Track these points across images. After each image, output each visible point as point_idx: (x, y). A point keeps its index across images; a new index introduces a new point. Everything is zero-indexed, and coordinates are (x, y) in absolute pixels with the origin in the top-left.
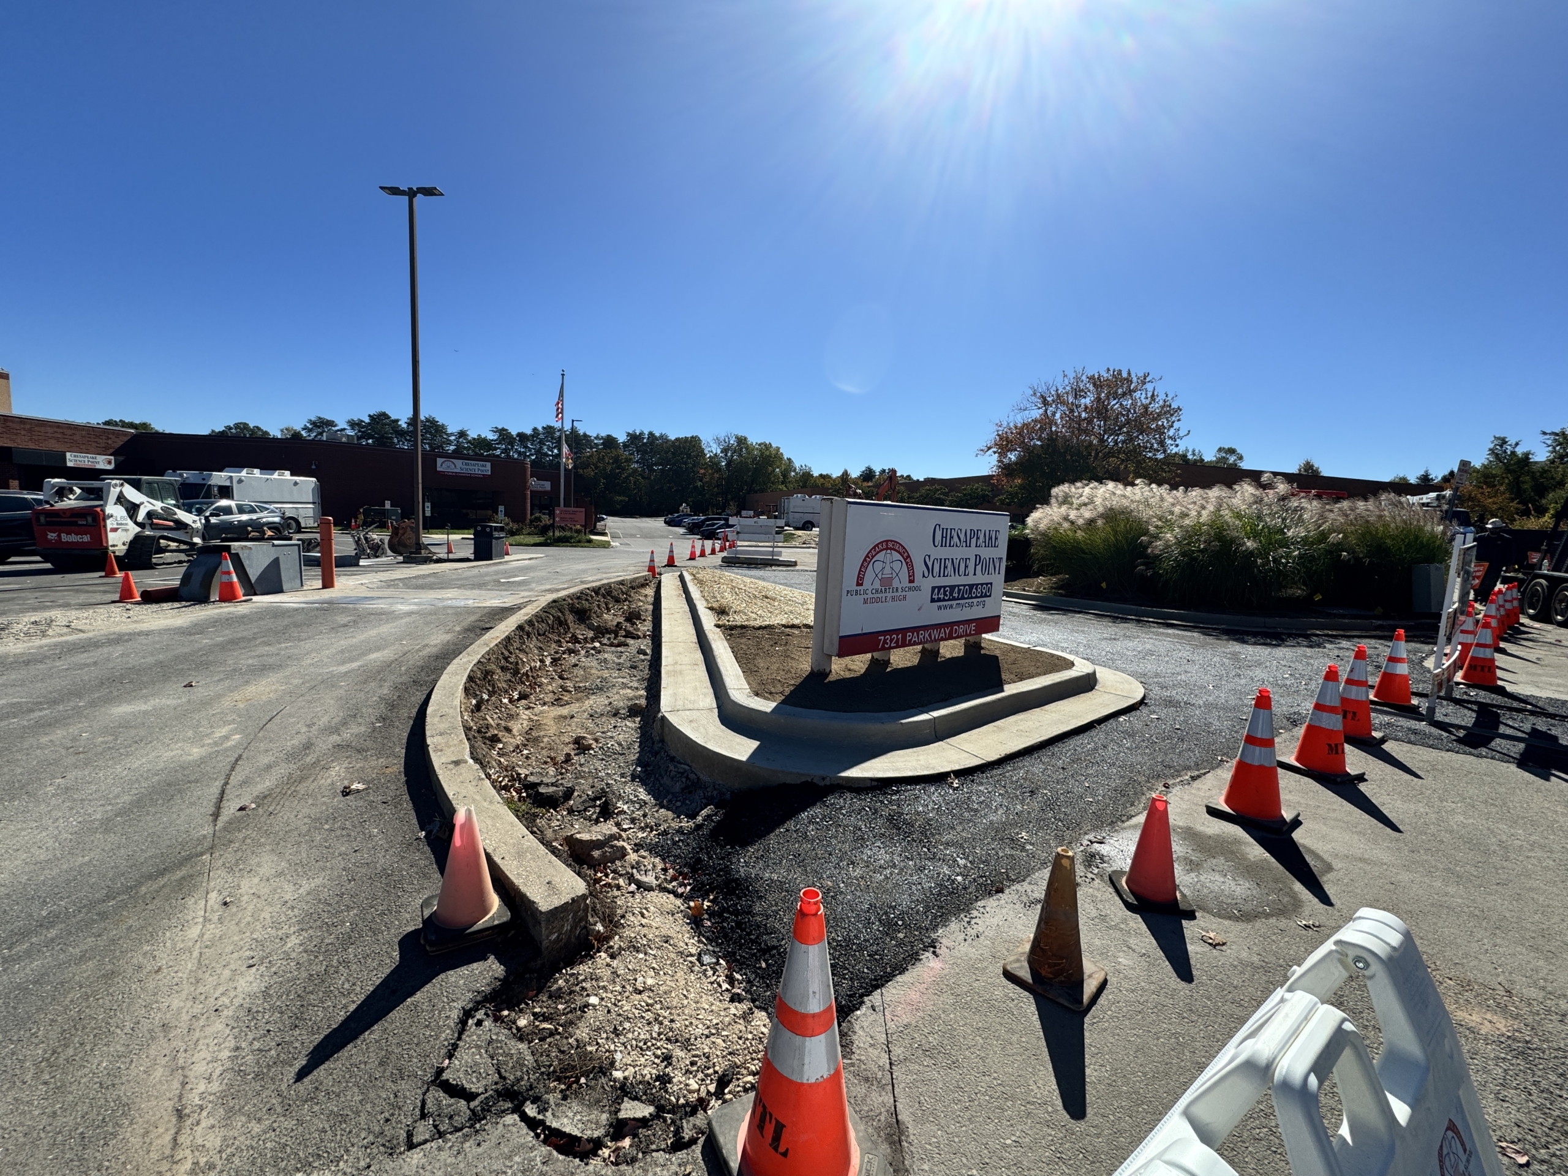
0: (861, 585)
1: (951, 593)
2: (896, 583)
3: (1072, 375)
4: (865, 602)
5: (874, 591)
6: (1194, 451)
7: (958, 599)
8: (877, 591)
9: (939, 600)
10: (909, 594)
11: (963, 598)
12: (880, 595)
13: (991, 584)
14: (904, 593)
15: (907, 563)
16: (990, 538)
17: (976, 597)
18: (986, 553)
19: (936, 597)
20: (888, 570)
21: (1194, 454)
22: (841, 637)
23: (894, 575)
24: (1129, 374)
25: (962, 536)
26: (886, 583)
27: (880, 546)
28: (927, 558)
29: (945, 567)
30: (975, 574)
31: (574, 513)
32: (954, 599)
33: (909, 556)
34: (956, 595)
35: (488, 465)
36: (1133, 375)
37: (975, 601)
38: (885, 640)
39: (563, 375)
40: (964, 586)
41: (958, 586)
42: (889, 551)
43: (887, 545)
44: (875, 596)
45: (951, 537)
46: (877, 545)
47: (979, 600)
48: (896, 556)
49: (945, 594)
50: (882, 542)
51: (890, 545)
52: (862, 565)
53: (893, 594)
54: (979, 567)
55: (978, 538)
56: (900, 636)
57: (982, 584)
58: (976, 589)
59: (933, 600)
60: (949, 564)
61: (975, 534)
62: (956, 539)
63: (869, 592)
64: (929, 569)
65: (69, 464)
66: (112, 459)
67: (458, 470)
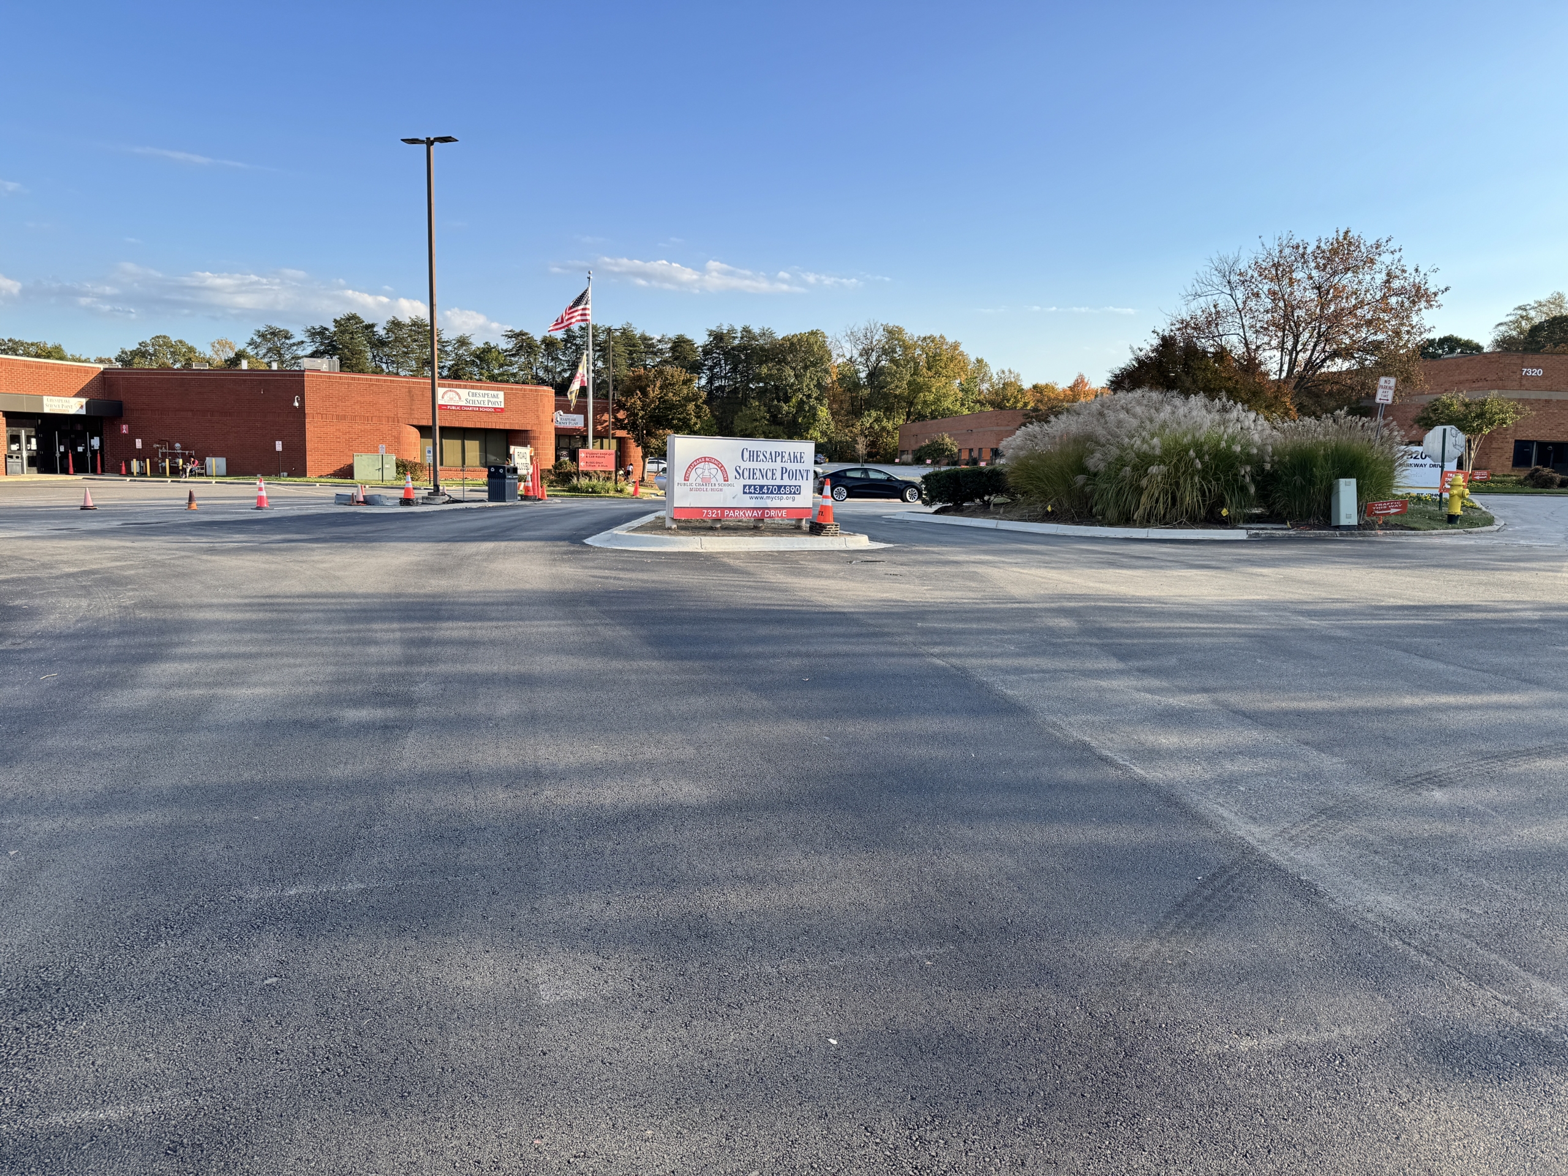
0: (688, 480)
1: (762, 490)
2: (713, 481)
4: (691, 490)
7: (768, 494)
8: (699, 485)
9: (750, 493)
10: (724, 488)
11: (772, 493)
12: (702, 487)
13: (800, 486)
14: (721, 487)
15: (721, 470)
16: (796, 457)
17: (785, 493)
18: (793, 466)
19: (748, 491)
20: (707, 473)
23: (712, 476)
25: (768, 456)
27: (700, 460)
28: (738, 467)
29: (755, 474)
30: (782, 479)
31: (603, 456)
32: (764, 493)
33: (722, 466)
34: (766, 491)
35: (501, 395)
37: (785, 496)
38: (707, 513)
40: (773, 486)
41: (767, 486)
42: (707, 463)
43: (705, 459)
44: (698, 487)
45: (758, 456)
46: (698, 459)
47: (789, 496)
48: (713, 466)
49: (755, 489)
50: (701, 458)
51: (708, 460)
52: (688, 470)
53: (713, 487)
54: (786, 476)
55: (783, 457)
56: (719, 511)
57: (790, 486)
58: (785, 488)
59: (745, 493)
60: (758, 473)
61: (780, 454)
62: (762, 457)
63: (694, 485)
64: (740, 474)
65: (47, 410)
66: (83, 401)
67: (463, 403)
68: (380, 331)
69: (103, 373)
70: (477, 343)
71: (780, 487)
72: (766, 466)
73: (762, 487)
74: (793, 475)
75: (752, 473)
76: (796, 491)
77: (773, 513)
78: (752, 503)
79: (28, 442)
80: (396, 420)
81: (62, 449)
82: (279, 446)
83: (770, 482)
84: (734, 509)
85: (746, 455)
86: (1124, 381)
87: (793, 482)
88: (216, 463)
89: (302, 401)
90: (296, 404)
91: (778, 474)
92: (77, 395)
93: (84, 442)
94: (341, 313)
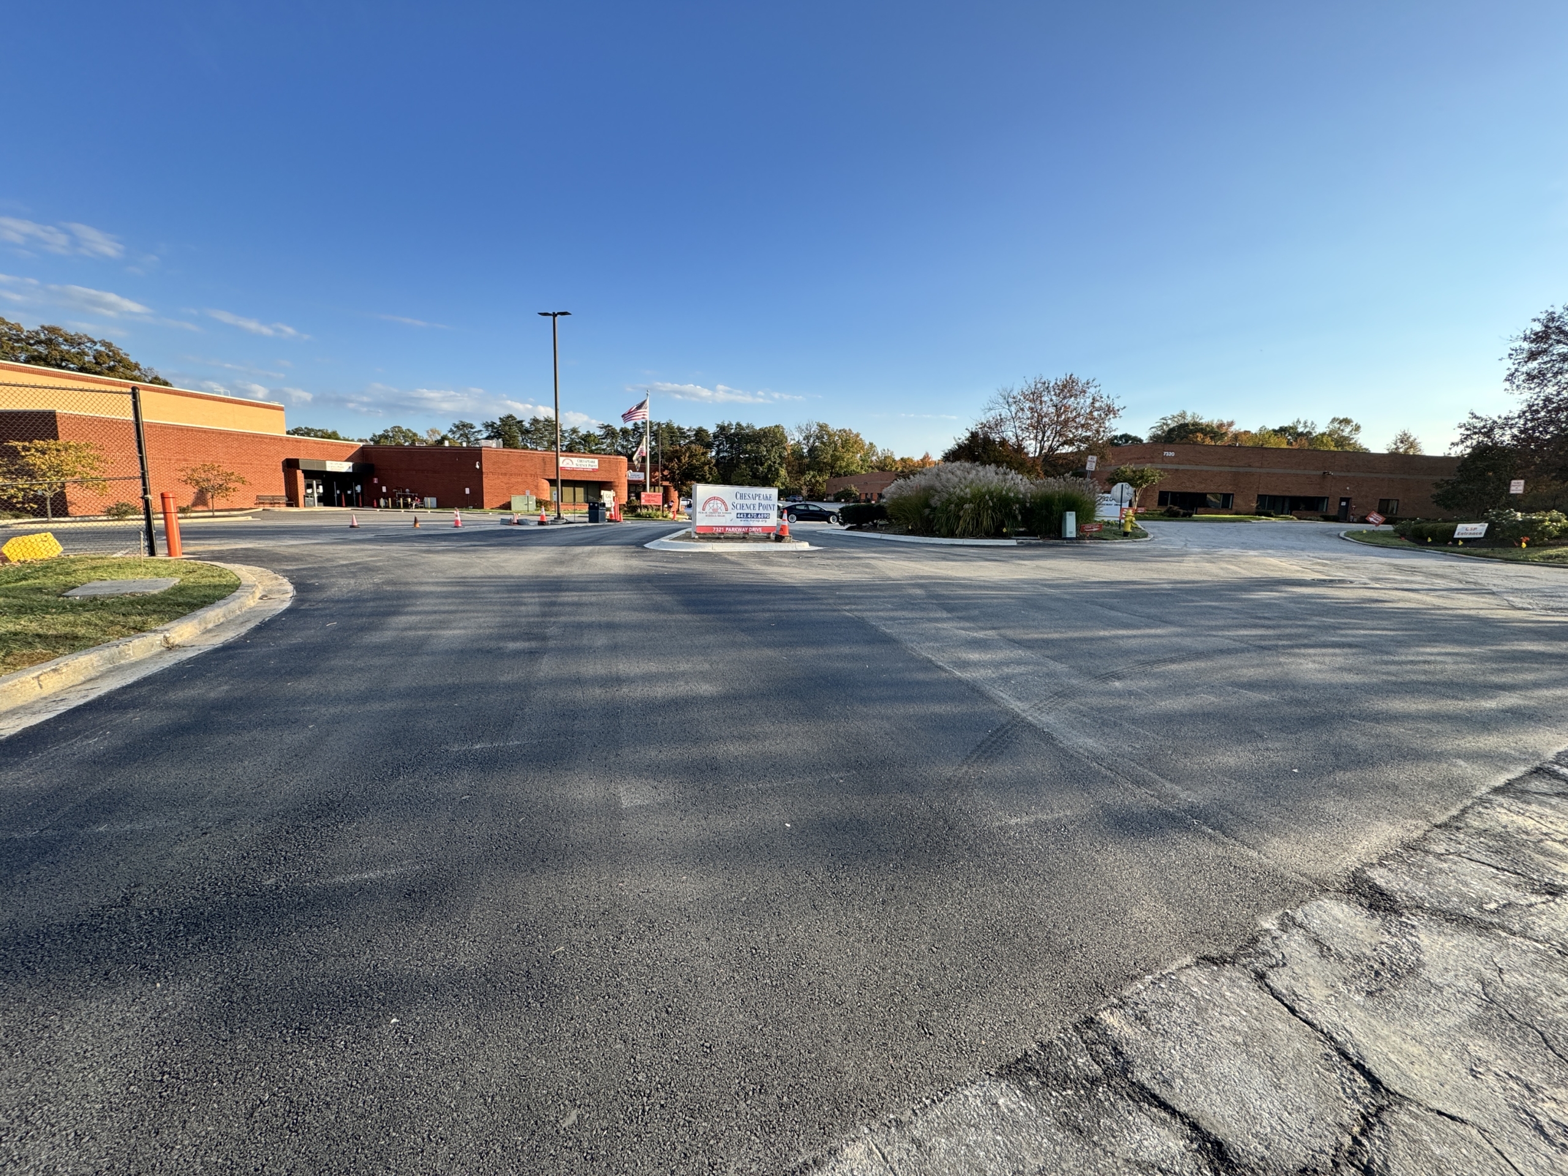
0: (705, 510)
2: (719, 511)
4: (706, 516)
8: (711, 513)
10: (725, 515)
15: (724, 505)
20: (716, 506)
23: (718, 508)
25: (751, 496)
26: (715, 511)
28: (734, 503)
31: (655, 496)
33: (724, 502)
35: (596, 461)
36: (1080, 379)
42: (715, 500)
45: (745, 497)
48: (719, 502)
50: (712, 497)
52: (705, 504)
53: (719, 514)
55: (760, 497)
60: (745, 506)
61: (758, 495)
63: (708, 513)
64: (735, 507)
65: (329, 469)
66: (351, 464)
67: (574, 466)
68: (526, 425)
69: (363, 448)
70: (583, 432)
71: (758, 514)
72: (749, 502)
73: (747, 514)
74: (765, 507)
75: (742, 506)
76: (766, 517)
77: (754, 529)
78: (742, 524)
79: (317, 488)
80: (535, 475)
81: (338, 492)
82: (467, 491)
83: (752, 512)
84: (731, 527)
85: (738, 496)
86: (952, 456)
87: (765, 512)
88: (430, 501)
89: (481, 465)
90: (478, 467)
91: (757, 507)
92: (347, 460)
93: (351, 488)
94: (503, 414)
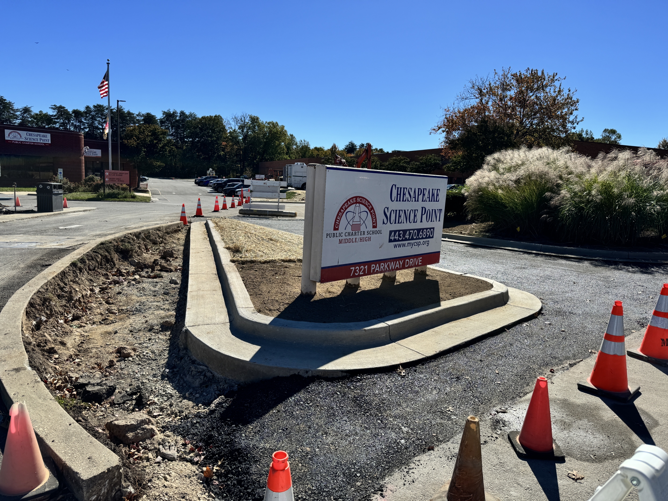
0: (337, 229)
1: (404, 236)
2: (363, 228)
3: (501, 73)
4: (340, 242)
5: (347, 234)
6: (587, 131)
7: (409, 240)
8: (349, 234)
9: (395, 240)
10: (373, 236)
11: (413, 239)
12: (351, 237)
13: (433, 228)
14: (369, 236)
15: (371, 214)
16: (433, 195)
17: (423, 238)
18: (430, 206)
19: (393, 238)
20: (357, 219)
21: (587, 134)
22: (323, 268)
23: (362, 222)
24: (543, 73)
25: (412, 194)
26: (356, 228)
27: (351, 201)
28: (386, 209)
29: (400, 216)
30: (421, 222)
31: (121, 175)
32: (406, 240)
33: (372, 208)
34: (408, 237)
35: (49, 136)
36: (545, 74)
37: (422, 241)
38: (355, 270)
39: (108, 64)
40: (414, 230)
41: (409, 230)
42: (358, 205)
43: (356, 200)
44: (348, 238)
45: (404, 194)
46: (349, 200)
47: (425, 240)
48: (363, 208)
49: (399, 236)
50: (353, 198)
51: (359, 200)
52: (338, 215)
53: (361, 236)
54: (424, 216)
55: (424, 195)
56: (366, 267)
57: (427, 229)
58: (422, 232)
59: (390, 241)
60: (402, 215)
61: (421, 191)
62: (407, 195)
63: (343, 235)
64: (387, 217)
67: (23, 140)
71: (419, 230)
72: (410, 206)
73: (405, 231)
74: (430, 216)
76: (431, 234)
77: (411, 261)
83: (412, 226)
87: (429, 225)
91: (419, 216)
